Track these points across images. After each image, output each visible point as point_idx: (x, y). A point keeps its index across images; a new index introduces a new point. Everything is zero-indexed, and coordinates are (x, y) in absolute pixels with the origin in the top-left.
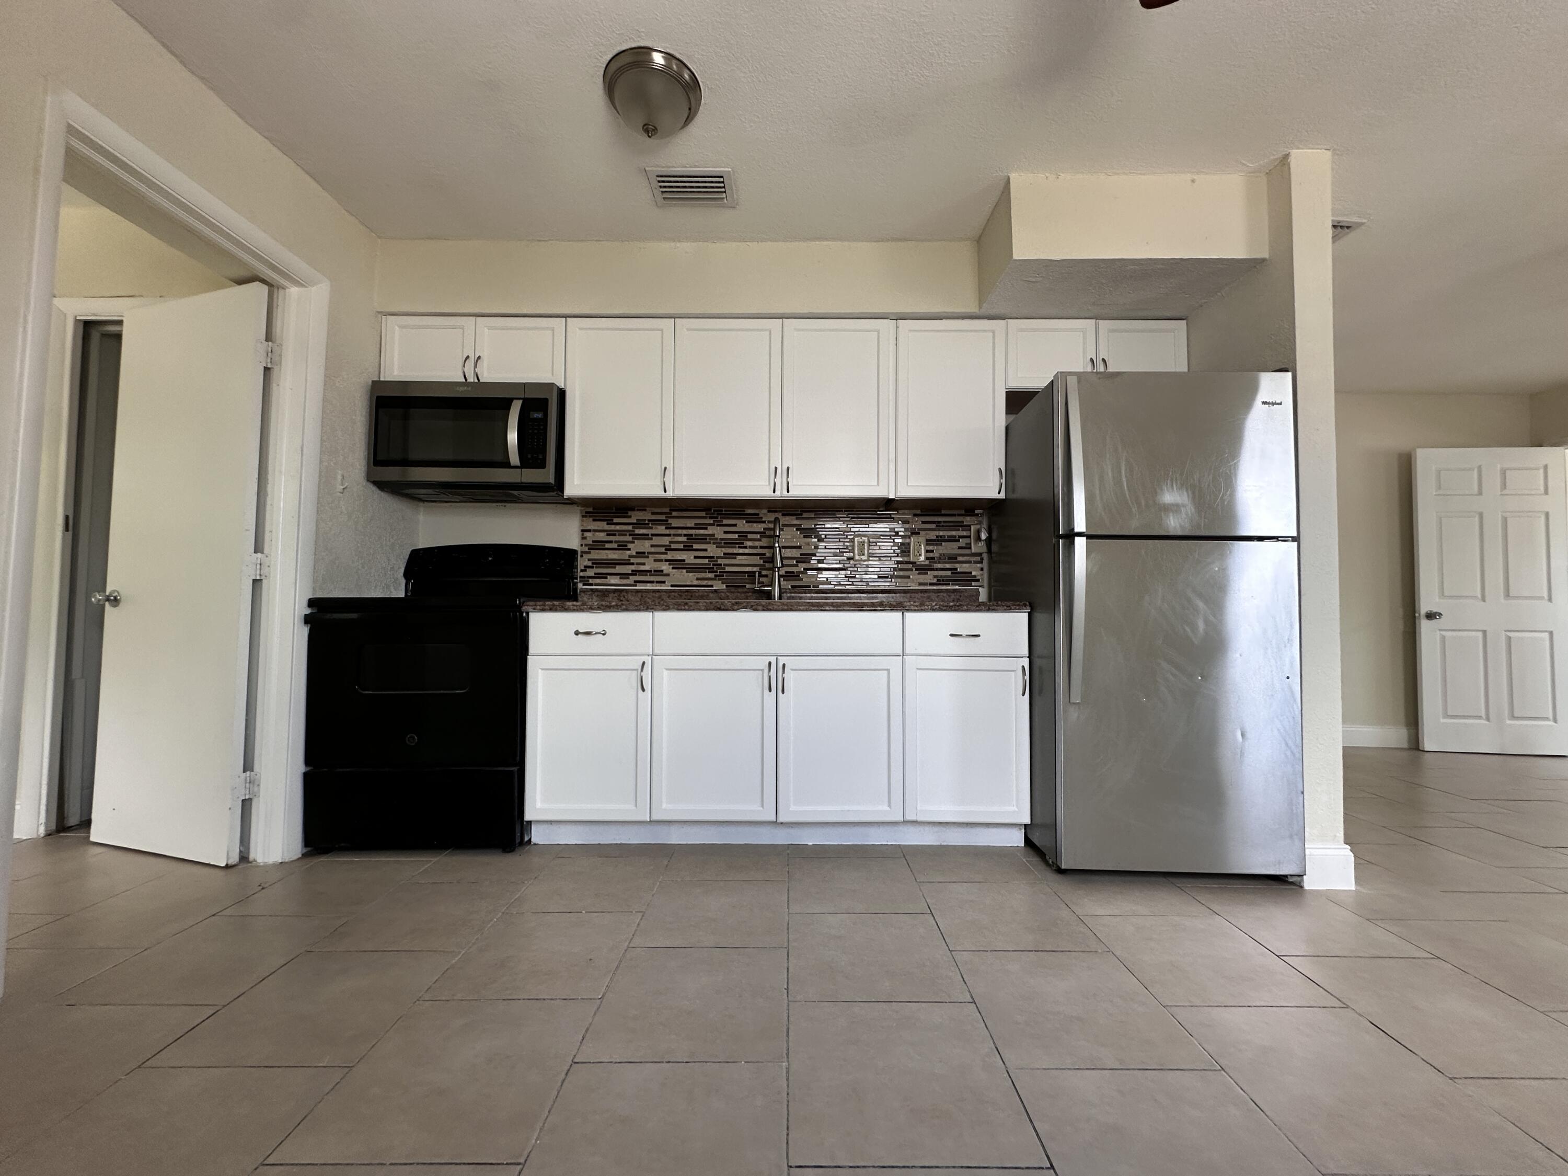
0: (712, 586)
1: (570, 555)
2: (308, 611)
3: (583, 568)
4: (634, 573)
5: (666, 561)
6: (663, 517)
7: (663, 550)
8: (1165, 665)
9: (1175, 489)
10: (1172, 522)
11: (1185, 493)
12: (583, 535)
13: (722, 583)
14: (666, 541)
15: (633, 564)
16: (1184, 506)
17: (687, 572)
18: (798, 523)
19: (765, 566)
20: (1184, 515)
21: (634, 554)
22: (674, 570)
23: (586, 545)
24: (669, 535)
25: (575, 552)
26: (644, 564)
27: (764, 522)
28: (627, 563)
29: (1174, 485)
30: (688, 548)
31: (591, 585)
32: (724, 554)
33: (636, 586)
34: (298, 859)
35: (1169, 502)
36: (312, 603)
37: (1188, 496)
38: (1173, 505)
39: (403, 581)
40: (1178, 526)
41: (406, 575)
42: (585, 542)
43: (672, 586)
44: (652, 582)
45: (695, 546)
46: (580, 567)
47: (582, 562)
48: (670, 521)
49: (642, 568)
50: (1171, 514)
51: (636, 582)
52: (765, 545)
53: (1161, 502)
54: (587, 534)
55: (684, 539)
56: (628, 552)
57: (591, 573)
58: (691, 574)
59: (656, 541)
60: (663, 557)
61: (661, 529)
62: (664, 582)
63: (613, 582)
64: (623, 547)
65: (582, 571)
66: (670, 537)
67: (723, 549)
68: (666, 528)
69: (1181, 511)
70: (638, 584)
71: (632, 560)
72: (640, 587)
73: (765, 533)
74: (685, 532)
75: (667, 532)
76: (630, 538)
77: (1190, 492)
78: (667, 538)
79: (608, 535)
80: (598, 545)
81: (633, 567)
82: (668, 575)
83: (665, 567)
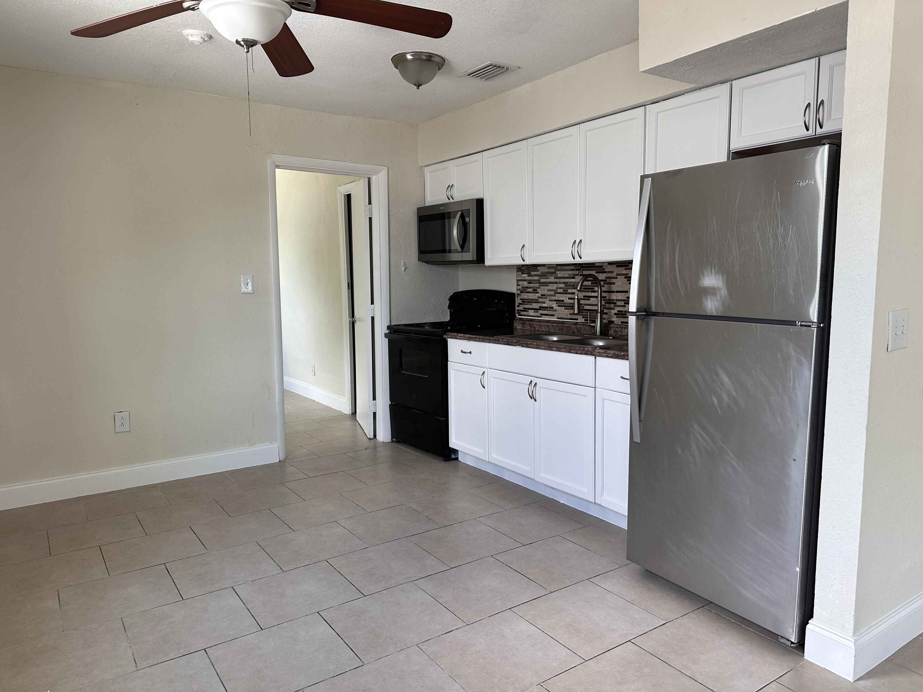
0: (577, 319)
1: (512, 296)
2: (387, 332)
3: (518, 305)
4: (541, 308)
5: (555, 301)
6: (553, 270)
7: (553, 293)
8: (696, 427)
9: (713, 274)
10: (709, 304)
11: (721, 277)
12: (517, 283)
13: (583, 318)
14: (554, 287)
15: (539, 302)
16: (719, 289)
17: (565, 309)
18: (626, 273)
19: (606, 306)
20: (719, 298)
21: (540, 296)
22: (559, 307)
23: (519, 290)
24: (556, 283)
25: (514, 294)
26: (544, 303)
27: (606, 272)
28: (537, 301)
29: (713, 271)
30: (565, 292)
31: (521, 315)
32: (584, 296)
33: (541, 317)
34: (389, 442)
35: (708, 285)
36: (389, 328)
37: (723, 280)
38: (710, 288)
39: (448, 311)
40: (714, 308)
41: (449, 308)
42: (520, 287)
43: (558, 318)
44: (548, 315)
45: (570, 291)
46: (517, 304)
47: (518, 301)
48: (557, 272)
49: (544, 305)
50: (709, 297)
51: (541, 314)
52: (606, 290)
53: (702, 285)
54: (520, 283)
55: (562, 285)
56: (537, 295)
57: (521, 308)
58: (567, 311)
59: (551, 287)
60: (553, 298)
61: (552, 279)
62: (554, 315)
63: (531, 314)
64: (535, 291)
65: (518, 306)
66: (557, 284)
67: (583, 293)
68: (555, 278)
69: (717, 294)
70: (542, 316)
71: (540, 300)
72: (544, 318)
73: (606, 281)
74: (563, 280)
75: (555, 280)
76: (537, 285)
77: (725, 277)
78: (555, 285)
79: (528, 283)
80: (524, 290)
81: (540, 305)
82: (556, 311)
83: (554, 305)
